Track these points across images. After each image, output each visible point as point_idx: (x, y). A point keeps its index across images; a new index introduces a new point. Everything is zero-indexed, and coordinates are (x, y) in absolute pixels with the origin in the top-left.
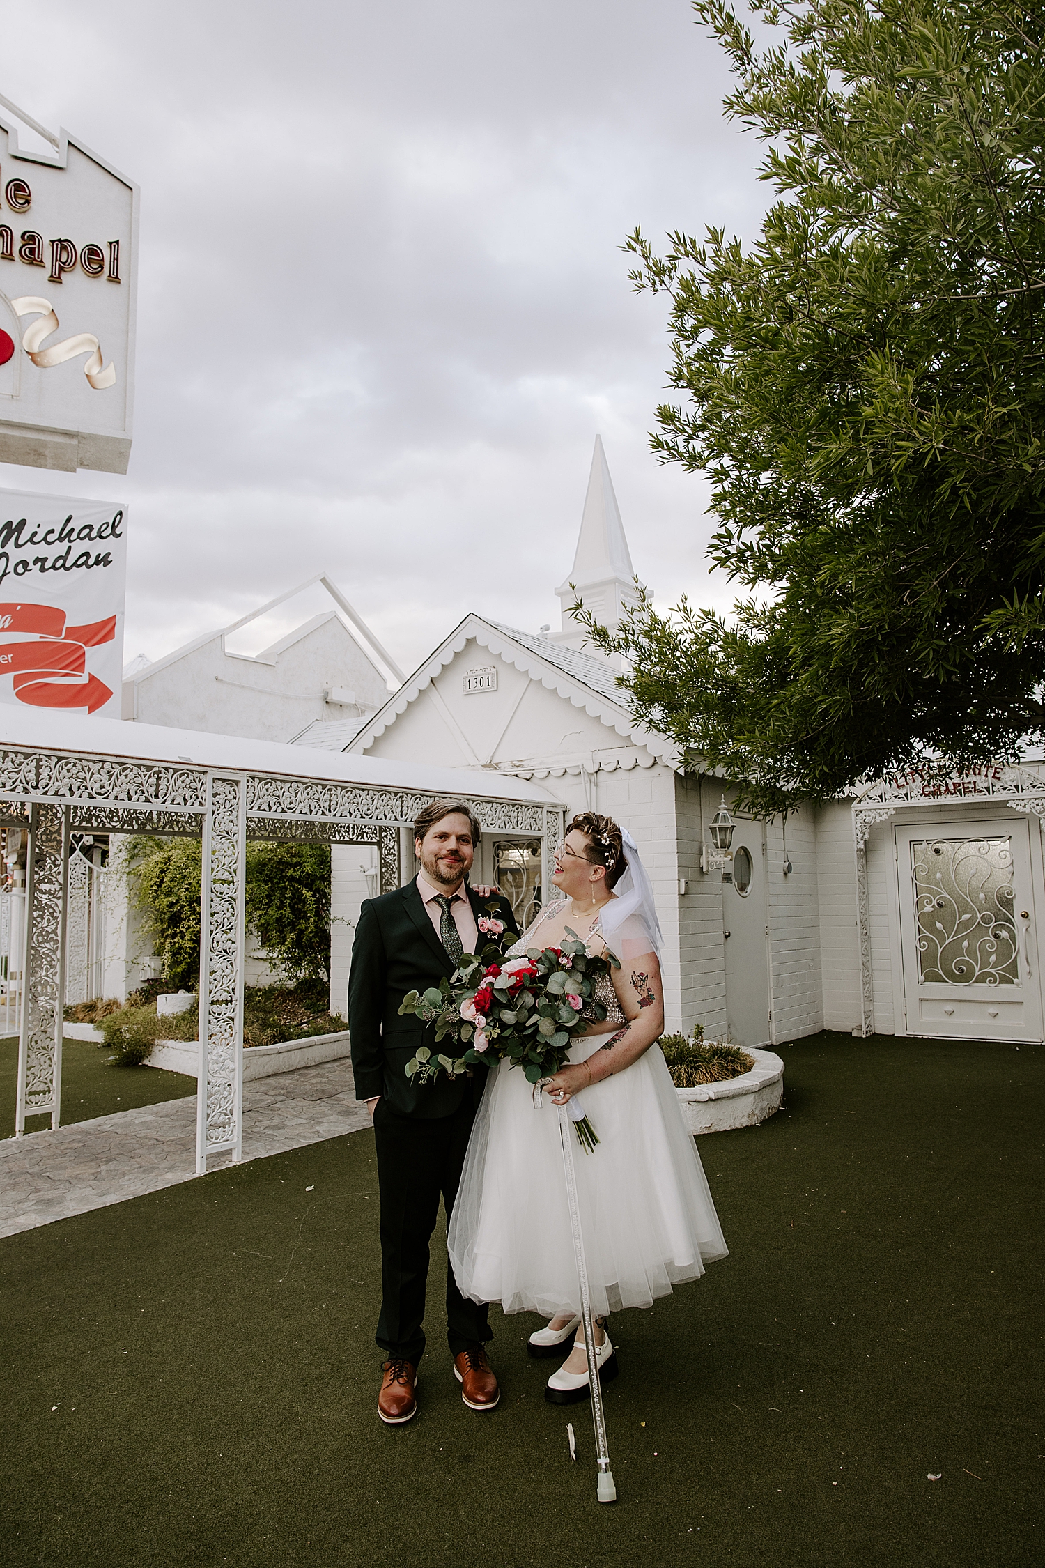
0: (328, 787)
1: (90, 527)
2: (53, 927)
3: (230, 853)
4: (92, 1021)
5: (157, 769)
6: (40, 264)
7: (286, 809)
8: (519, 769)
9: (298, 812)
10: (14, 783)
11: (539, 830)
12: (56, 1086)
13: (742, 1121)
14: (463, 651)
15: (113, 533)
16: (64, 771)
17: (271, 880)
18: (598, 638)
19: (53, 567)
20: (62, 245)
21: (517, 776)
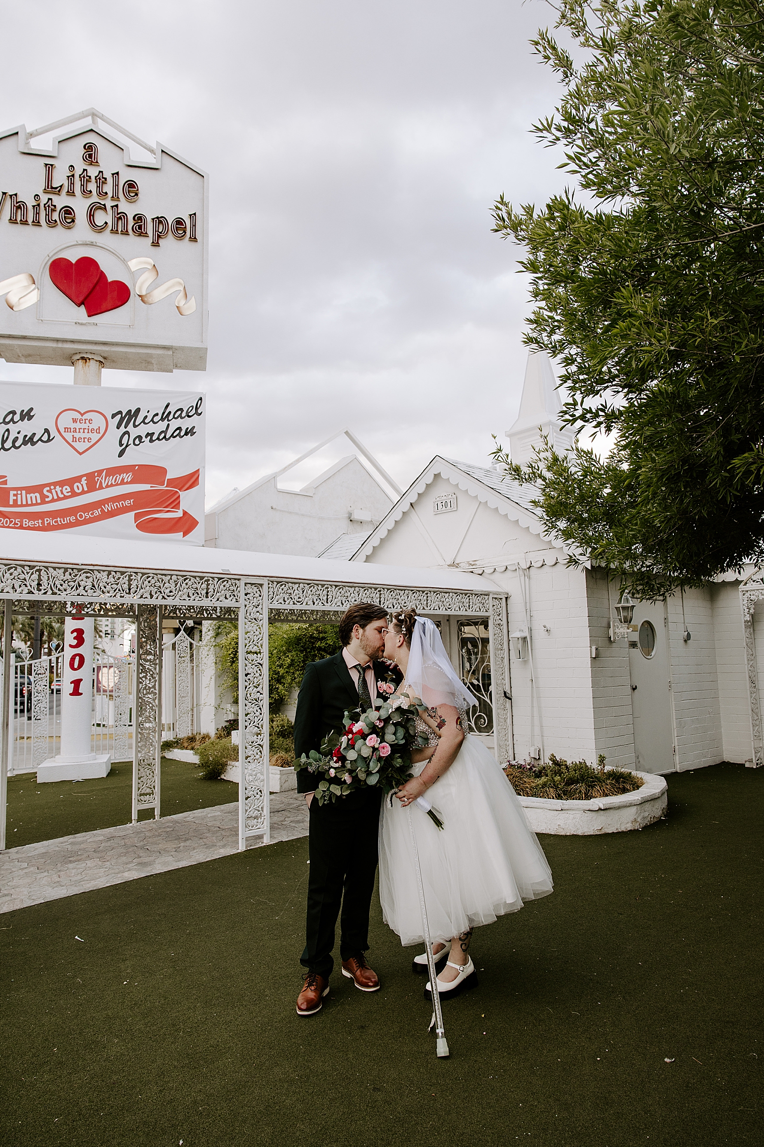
0: (326, 586)
1: (181, 410)
2: (153, 684)
3: (257, 633)
4: (192, 749)
5: (207, 578)
6: (146, 235)
7: (296, 602)
8: (474, 567)
9: (304, 604)
10: (115, 591)
11: (486, 611)
12: (157, 790)
13: (627, 826)
14: (432, 482)
15: (196, 413)
16: (146, 582)
17: (305, 649)
18: (513, 473)
19: (158, 439)
20: (159, 220)
21: (472, 572)
